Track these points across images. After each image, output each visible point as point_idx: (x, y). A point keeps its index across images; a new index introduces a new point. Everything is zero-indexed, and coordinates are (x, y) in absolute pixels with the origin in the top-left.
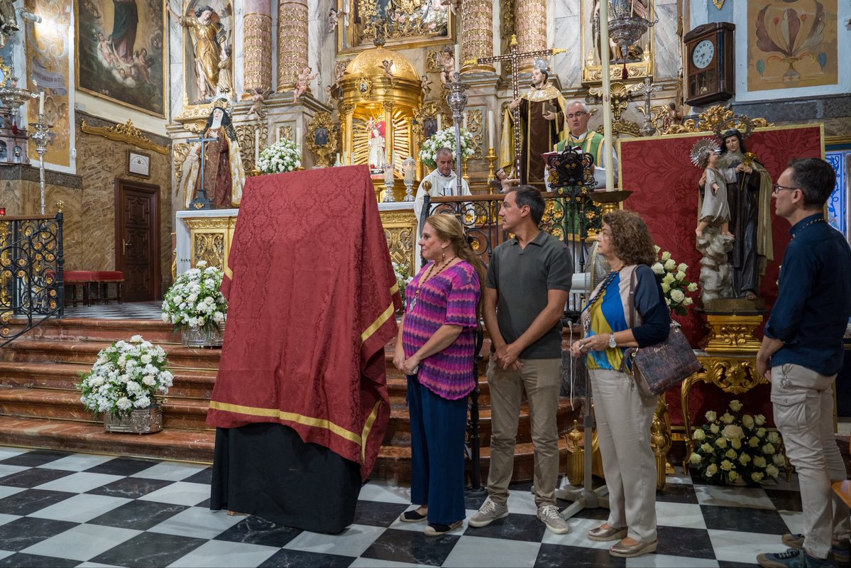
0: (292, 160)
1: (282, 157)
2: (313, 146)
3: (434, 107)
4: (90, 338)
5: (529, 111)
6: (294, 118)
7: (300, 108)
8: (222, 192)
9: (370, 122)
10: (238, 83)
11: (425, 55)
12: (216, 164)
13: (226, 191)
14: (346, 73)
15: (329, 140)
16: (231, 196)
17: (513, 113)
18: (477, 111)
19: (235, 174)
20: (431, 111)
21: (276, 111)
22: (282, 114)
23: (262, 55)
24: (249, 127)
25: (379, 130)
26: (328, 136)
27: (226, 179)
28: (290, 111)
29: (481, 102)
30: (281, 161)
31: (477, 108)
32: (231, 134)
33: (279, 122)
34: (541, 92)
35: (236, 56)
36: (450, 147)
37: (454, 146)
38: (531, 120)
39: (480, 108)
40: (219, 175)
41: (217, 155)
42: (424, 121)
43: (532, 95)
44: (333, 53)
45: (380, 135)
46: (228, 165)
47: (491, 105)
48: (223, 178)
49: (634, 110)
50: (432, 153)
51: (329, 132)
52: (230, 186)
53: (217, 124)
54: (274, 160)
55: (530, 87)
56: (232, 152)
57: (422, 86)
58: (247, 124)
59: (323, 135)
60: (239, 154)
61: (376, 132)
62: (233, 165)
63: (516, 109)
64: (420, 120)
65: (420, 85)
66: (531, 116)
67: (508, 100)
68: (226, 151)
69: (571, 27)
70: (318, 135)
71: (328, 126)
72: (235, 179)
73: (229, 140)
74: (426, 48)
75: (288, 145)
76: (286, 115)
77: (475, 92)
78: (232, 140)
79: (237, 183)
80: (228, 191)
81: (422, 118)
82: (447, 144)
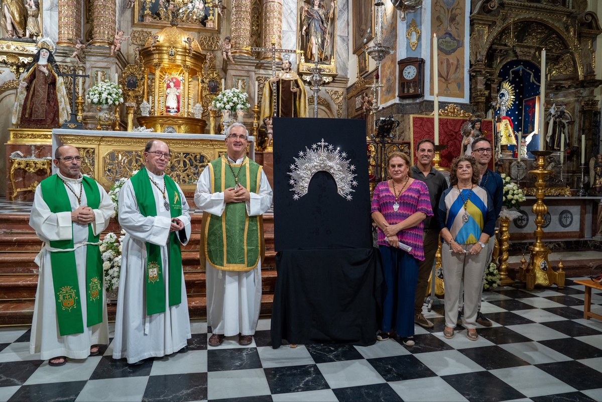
0: (117, 97)
1: (110, 94)
2: (126, 88)
3: (216, 73)
4: (15, 231)
5: (281, 85)
6: (109, 66)
7: (113, 60)
8: (52, 114)
9: (166, 77)
10: (46, 31)
11: (199, 37)
12: (44, 92)
13: (55, 114)
14: (158, 41)
15: (138, 86)
16: (58, 118)
17: (272, 85)
18: (243, 80)
19: (61, 102)
20: (213, 75)
21: (93, 58)
22: (99, 62)
23: (76, 14)
24: (66, 67)
25: (174, 83)
26: (137, 83)
27: (55, 104)
28: (105, 60)
29: (246, 74)
30: (109, 97)
31: (243, 78)
32: (57, 70)
33: (96, 67)
34: (288, 74)
35: (44, 9)
36: (237, 101)
37: (240, 101)
38: (282, 91)
39: (245, 78)
40: (48, 101)
41: (45, 86)
42: (209, 81)
43: (282, 76)
44: (130, 24)
45: (174, 86)
46: (55, 94)
47: (252, 77)
48: (52, 104)
49: (324, 92)
50: (224, 104)
51: (138, 80)
52: (58, 111)
53: (43, 61)
54: (104, 95)
55: (280, 70)
56: (58, 85)
57: (207, 58)
58: (64, 64)
59: (133, 81)
60: (63, 87)
61: (172, 84)
62: (59, 95)
63: (274, 83)
64: (207, 81)
65: (205, 57)
66: (282, 87)
67: (260, 75)
68: (53, 83)
69: (291, 37)
70: (129, 81)
71: (138, 76)
72: (61, 106)
73: (56, 75)
74: (199, 33)
75: (112, 86)
76: (102, 63)
77: (243, 68)
78: (58, 76)
79: (63, 109)
80: (56, 114)
81: (208, 80)
82: (235, 99)
